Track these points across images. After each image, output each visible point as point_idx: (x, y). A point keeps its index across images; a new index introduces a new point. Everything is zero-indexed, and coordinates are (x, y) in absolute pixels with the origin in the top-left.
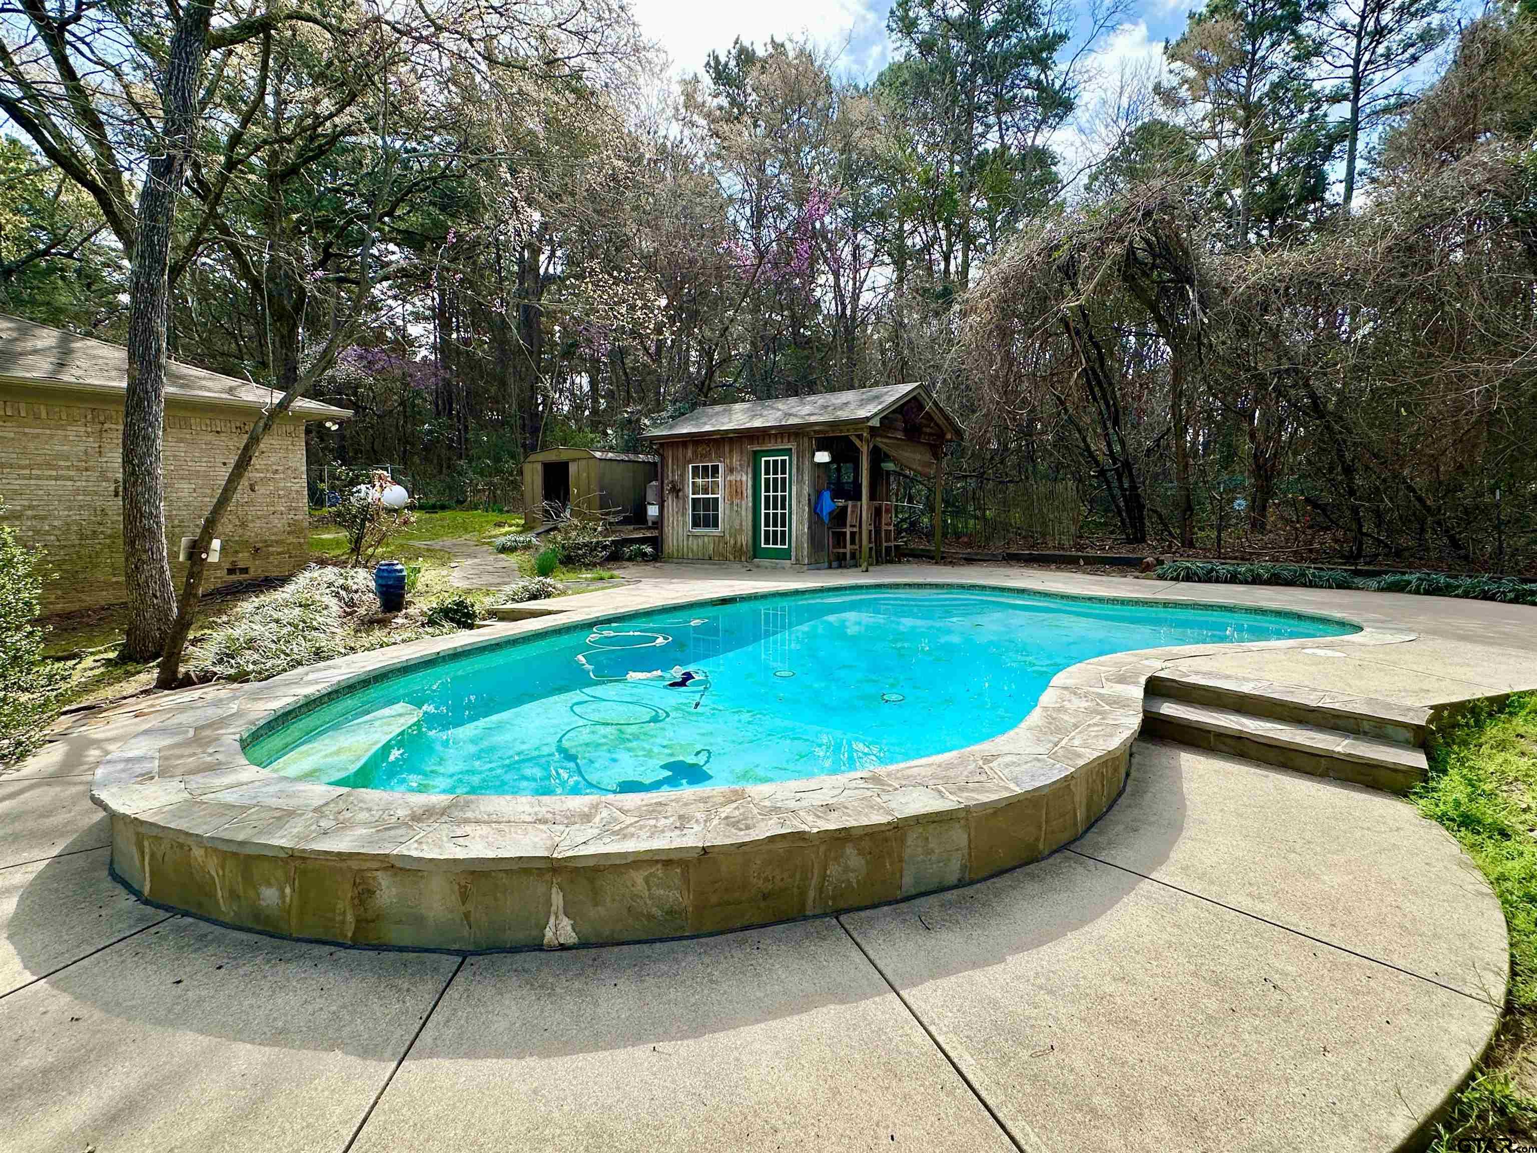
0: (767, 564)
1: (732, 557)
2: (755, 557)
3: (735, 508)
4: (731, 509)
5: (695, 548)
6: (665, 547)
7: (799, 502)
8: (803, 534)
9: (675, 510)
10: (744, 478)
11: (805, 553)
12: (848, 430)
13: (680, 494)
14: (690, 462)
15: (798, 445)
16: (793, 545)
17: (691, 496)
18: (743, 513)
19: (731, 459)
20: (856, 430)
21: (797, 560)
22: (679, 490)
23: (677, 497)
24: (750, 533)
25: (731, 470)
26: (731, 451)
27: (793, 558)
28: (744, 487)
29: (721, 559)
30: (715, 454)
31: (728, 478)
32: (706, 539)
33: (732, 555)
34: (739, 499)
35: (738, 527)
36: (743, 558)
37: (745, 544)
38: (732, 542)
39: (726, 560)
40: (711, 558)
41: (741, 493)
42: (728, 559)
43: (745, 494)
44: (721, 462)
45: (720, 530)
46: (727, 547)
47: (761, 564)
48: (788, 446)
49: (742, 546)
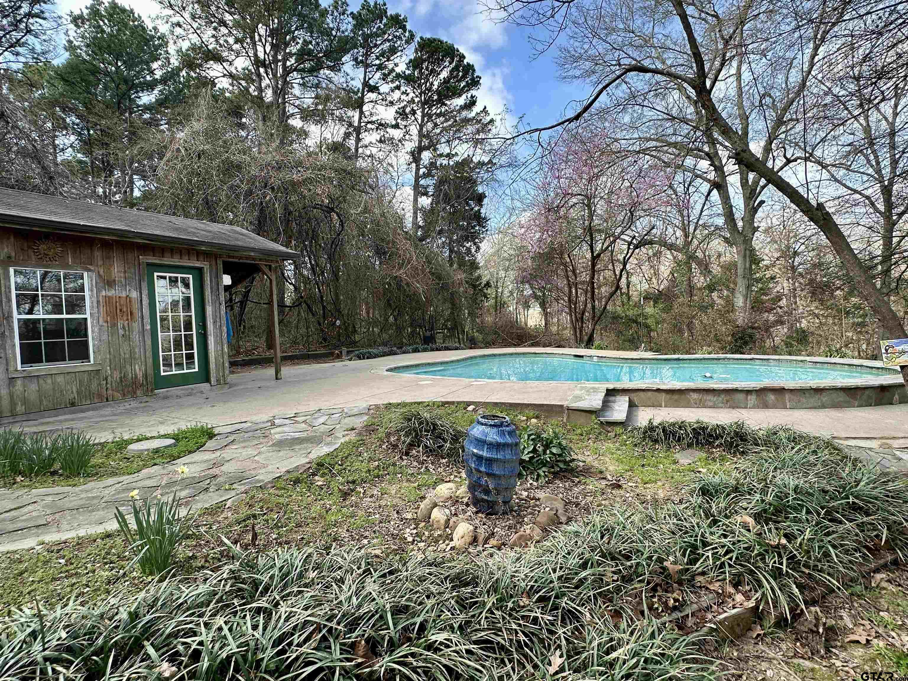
1: (118, 395)
2: (156, 388)
3: (121, 332)
4: (113, 334)
5: (31, 396)
7: (215, 322)
8: (223, 354)
10: (134, 294)
11: (227, 372)
14: (10, 263)
15: (211, 266)
16: (212, 366)
17: (17, 317)
18: (136, 337)
19: (108, 267)
21: (217, 381)
25: (110, 283)
27: (213, 380)
28: (136, 306)
29: (96, 400)
30: (73, 257)
31: (104, 293)
32: (60, 379)
33: (118, 391)
34: (128, 320)
35: (127, 356)
36: (139, 392)
37: (140, 375)
38: (117, 375)
39: (107, 400)
40: (73, 404)
41: (131, 313)
42: (110, 399)
43: (137, 314)
44: (88, 270)
45: (92, 362)
46: (107, 383)
47: (169, 394)
48: (198, 264)
49: (136, 377)
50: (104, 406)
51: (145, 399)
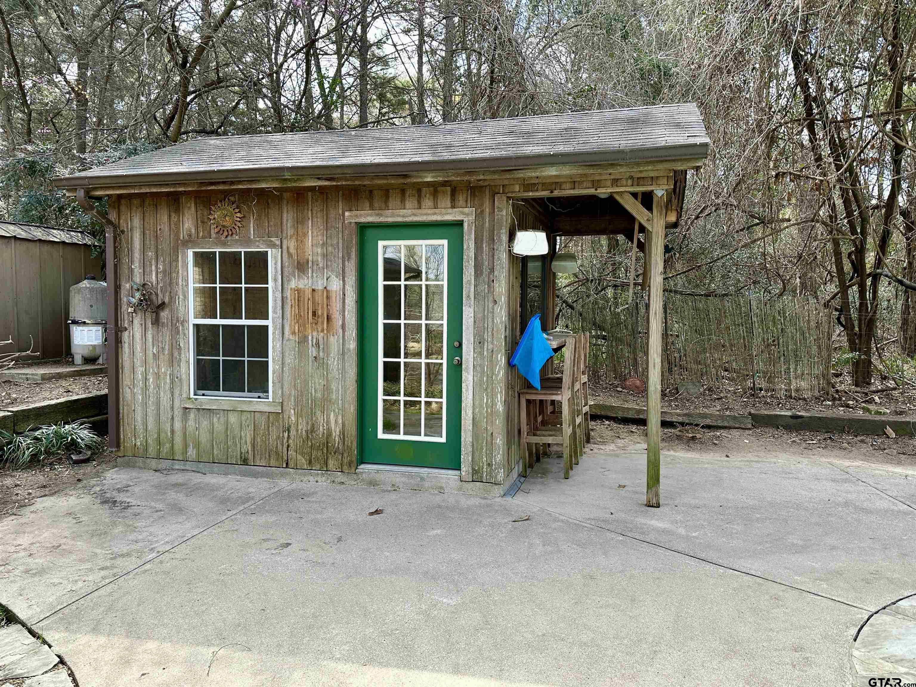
0: (399, 480)
1: (302, 461)
2: (362, 462)
3: (312, 352)
4: (302, 354)
5: (204, 438)
6: (126, 433)
7: (480, 342)
8: (493, 414)
9: (152, 350)
10: (335, 285)
11: (499, 457)
12: (615, 182)
13: (164, 314)
14: (189, 242)
15: (479, 215)
16: (466, 437)
17: (193, 321)
18: (334, 362)
19: (300, 238)
20: (639, 181)
21: (475, 472)
22: (162, 306)
23: (156, 322)
24: (352, 409)
25: (301, 266)
26: (300, 222)
27: (465, 468)
28: (336, 306)
29: (273, 462)
30: (258, 226)
31: (293, 284)
32: (233, 419)
33: (303, 454)
34: (322, 331)
35: (319, 395)
36: (332, 463)
37: (336, 431)
38: (303, 427)
39: (287, 466)
40: (245, 462)
41: (329, 318)
42: (291, 464)
43: (337, 321)
44: (273, 246)
45: (271, 399)
46: (289, 437)
47: (380, 477)
48: (451, 216)
49: (329, 435)
50: (282, 475)
51: (340, 477)
